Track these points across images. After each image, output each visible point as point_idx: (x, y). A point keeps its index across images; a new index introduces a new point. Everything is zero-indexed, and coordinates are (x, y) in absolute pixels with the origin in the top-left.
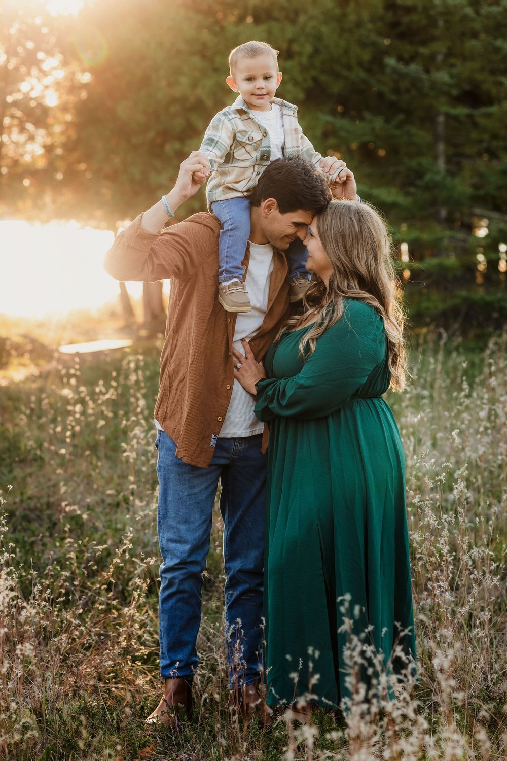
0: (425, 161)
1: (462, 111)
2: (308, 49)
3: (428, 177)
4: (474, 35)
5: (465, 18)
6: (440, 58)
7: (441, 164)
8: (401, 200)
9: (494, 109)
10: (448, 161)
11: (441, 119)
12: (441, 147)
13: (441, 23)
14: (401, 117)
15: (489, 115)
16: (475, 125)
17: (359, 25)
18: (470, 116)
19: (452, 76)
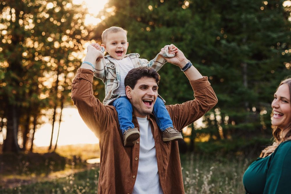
0: (239, 83)
1: (253, 62)
2: (189, 37)
3: (240, 89)
4: (259, 30)
5: (255, 23)
6: (244, 40)
7: (246, 84)
8: (229, 99)
9: (268, 61)
10: (249, 82)
11: (245, 66)
12: (245, 77)
13: (245, 26)
14: (228, 65)
15: (265, 64)
16: (260, 68)
17: (211, 27)
18: (257, 64)
19: (249, 47)
